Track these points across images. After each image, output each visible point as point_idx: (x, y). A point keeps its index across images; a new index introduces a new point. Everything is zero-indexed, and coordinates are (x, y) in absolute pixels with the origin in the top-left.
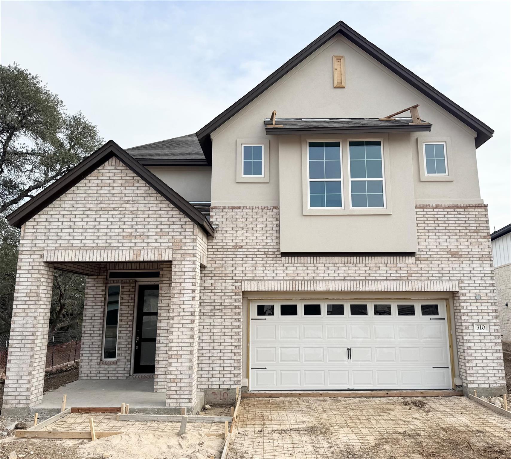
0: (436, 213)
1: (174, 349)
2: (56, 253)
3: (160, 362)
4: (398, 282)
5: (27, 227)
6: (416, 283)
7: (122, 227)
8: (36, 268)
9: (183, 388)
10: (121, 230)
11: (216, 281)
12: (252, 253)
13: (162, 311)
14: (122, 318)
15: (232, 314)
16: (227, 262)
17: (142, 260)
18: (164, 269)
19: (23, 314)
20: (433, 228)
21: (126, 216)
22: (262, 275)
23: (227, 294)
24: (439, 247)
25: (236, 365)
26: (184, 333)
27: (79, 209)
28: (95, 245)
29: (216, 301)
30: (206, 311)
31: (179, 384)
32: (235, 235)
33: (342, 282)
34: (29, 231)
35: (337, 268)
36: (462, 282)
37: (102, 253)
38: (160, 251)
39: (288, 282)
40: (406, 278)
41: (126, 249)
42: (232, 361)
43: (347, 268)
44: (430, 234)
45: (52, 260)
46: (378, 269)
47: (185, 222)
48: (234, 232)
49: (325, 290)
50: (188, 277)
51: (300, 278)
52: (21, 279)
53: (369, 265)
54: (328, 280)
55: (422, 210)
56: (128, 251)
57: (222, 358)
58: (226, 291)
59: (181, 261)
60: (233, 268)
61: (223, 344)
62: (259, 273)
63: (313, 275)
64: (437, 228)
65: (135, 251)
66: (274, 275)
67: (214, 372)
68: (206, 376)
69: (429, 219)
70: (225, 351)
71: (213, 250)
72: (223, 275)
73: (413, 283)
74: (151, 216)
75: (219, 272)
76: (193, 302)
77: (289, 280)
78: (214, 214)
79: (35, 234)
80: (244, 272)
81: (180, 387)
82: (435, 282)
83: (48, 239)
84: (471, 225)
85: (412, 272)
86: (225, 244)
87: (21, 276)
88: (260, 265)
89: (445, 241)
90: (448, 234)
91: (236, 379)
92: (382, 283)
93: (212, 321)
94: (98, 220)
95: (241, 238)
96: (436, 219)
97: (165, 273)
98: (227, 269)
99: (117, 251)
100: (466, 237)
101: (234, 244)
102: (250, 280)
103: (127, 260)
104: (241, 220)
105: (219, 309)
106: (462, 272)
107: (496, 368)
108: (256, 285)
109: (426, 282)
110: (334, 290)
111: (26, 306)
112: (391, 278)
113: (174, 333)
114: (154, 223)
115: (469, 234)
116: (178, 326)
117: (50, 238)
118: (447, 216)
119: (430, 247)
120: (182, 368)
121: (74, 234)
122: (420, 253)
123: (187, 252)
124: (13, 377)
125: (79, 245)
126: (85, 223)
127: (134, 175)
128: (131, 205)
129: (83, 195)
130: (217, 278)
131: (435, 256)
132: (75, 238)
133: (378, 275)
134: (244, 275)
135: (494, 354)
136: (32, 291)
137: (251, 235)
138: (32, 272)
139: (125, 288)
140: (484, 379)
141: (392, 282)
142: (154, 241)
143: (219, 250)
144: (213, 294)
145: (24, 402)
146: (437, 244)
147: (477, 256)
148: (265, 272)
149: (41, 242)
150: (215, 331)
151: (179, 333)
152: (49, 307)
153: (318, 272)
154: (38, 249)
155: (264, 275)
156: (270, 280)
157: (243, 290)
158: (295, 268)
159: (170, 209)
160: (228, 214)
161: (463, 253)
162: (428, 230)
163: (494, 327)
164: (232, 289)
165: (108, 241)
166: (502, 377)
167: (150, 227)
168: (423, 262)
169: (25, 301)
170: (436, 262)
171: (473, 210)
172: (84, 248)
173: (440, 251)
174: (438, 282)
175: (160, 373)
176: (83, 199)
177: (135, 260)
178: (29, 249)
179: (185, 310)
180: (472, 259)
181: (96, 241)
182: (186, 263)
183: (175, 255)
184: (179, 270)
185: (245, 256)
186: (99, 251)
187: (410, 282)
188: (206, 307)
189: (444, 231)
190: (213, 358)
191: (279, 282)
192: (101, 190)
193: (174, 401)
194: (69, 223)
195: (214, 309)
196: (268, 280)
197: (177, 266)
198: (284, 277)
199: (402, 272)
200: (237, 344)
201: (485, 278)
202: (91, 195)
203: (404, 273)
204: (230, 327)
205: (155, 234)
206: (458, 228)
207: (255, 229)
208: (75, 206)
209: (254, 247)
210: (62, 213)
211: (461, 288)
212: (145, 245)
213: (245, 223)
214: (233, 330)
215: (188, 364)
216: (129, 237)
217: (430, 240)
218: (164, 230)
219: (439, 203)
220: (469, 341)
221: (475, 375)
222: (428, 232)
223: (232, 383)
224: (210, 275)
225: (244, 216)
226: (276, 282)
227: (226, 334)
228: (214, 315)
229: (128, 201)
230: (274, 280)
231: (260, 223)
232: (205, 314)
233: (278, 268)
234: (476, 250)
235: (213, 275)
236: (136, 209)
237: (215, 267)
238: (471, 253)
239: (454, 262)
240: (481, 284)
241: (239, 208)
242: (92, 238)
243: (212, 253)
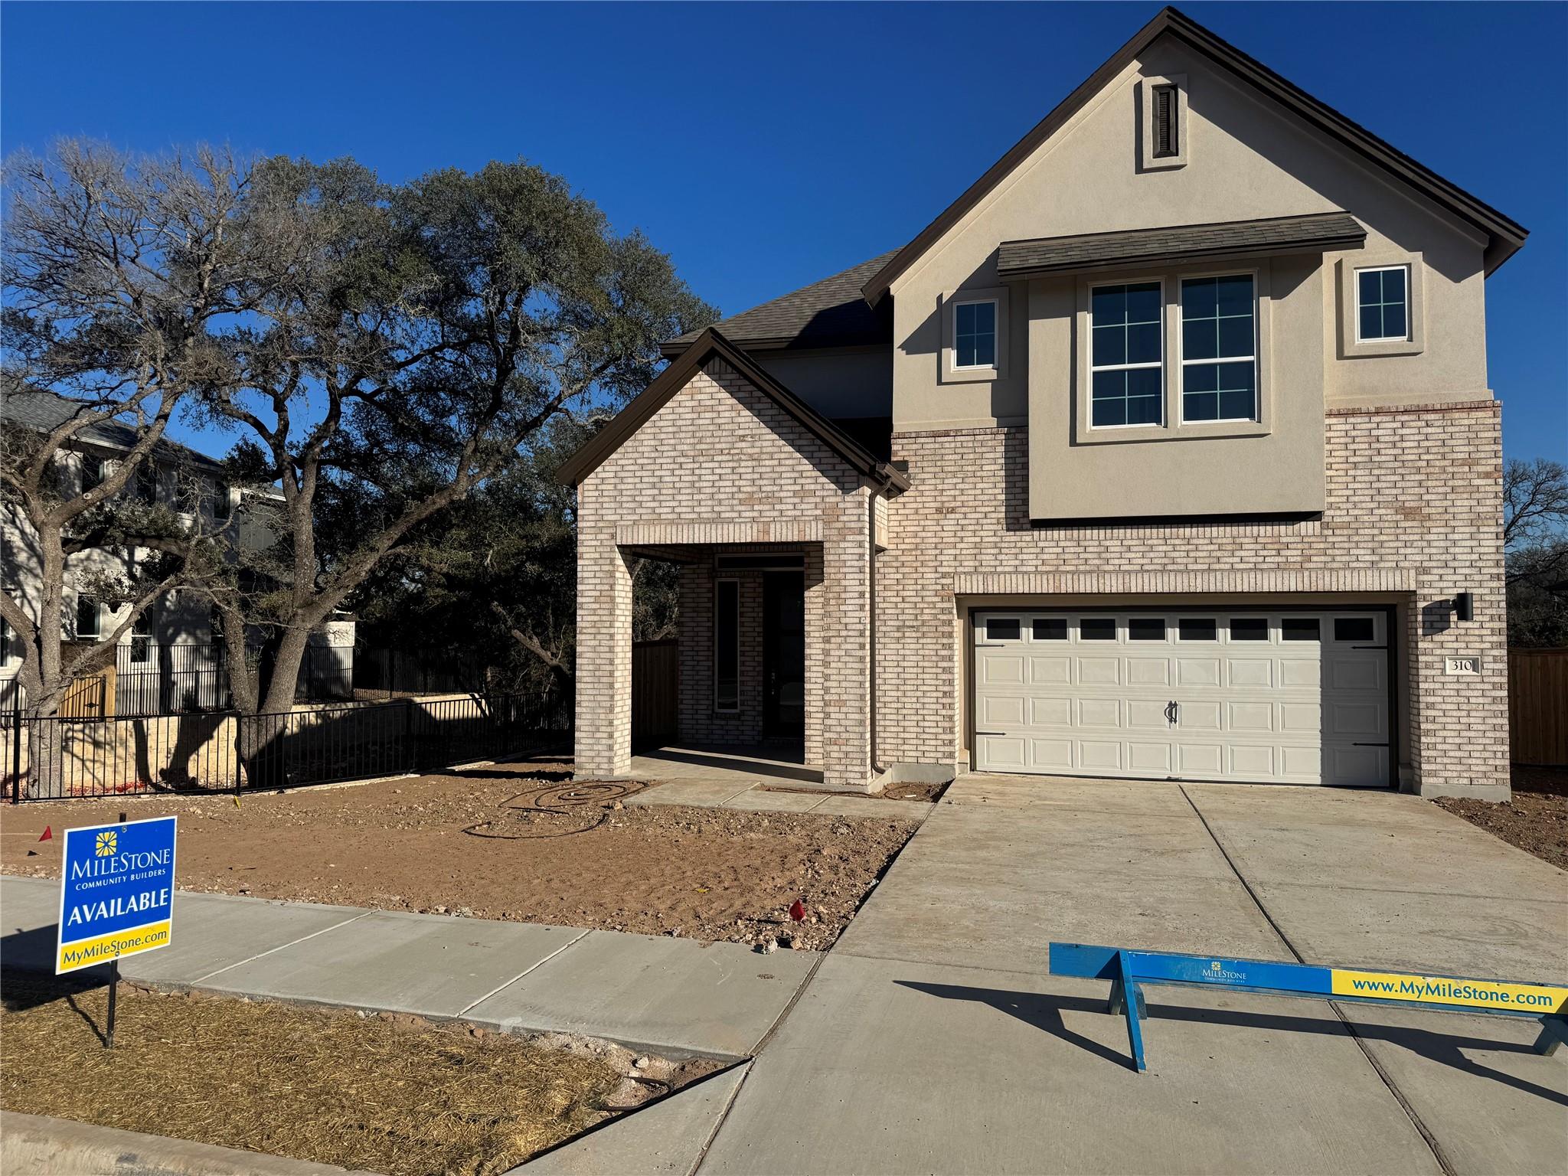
0: (1375, 426)
1: (833, 691)
2: (635, 530)
3: (813, 715)
4: (1279, 574)
5: (586, 488)
6: (1320, 576)
7: (737, 483)
8: (606, 555)
9: (851, 755)
10: (735, 489)
11: (906, 576)
12: (974, 522)
13: (812, 628)
14: (745, 639)
15: (937, 635)
16: (926, 541)
17: (772, 540)
18: (812, 554)
19: (593, 630)
20: (1366, 459)
21: (743, 464)
22: (992, 563)
23: (927, 599)
24: (1377, 498)
25: (947, 725)
26: (850, 665)
27: (665, 454)
28: (694, 516)
29: (906, 611)
30: (888, 629)
31: (844, 748)
32: (940, 487)
33: (1159, 574)
34: (590, 494)
35: (1147, 549)
36: (1426, 571)
37: (708, 530)
38: (802, 524)
39: (1045, 577)
40: (1298, 566)
41: (745, 523)
42: (939, 718)
43: (1170, 548)
44: (1359, 472)
45: (630, 542)
46: (1238, 547)
47: (844, 471)
48: (938, 481)
49: (1121, 590)
50: (851, 570)
51: (1068, 568)
52: (585, 575)
53: (1219, 541)
54: (1129, 572)
55: (1342, 420)
56: (749, 525)
57: (920, 712)
58: (924, 593)
59: (838, 542)
60: (938, 552)
61: (921, 688)
62: (988, 559)
63: (1097, 562)
64: (1375, 459)
65: (761, 525)
66: (1017, 562)
67: (907, 735)
68: (892, 741)
69: (1357, 440)
70: (926, 700)
71: (899, 518)
72: (919, 564)
73: (1314, 575)
74: (783, 462)
75: (910, 558)
76: (862, 614)
77: (1047, 572)
78: (900, 447)
79: (600, 500)
80: (959, 558)
81: (847, 753)
82: (1362, 573)
83: (621, 507)
84: (1456, 449)
85: (1312, 552)
86: (920, 505)
87: (585, 569)
88: (989, 545)
89: (1392, 485)
90: (1400, 471)
91: (947, 749)
92: (1245, 575)
93: (901, 646)
94: (697, 472)
95: (952, 493)
96: (1374, 440)
97: (813, 560)
98: (925, 552)
99: (731, 526)
100: (1444, 476)
101: (938, 505)
102: (970, 574)
103: (749, 540)
104: (950, 457)
105: (913, 627)
106: (1426, 551)
107: (1489, 748)
108: (981, 583)
109: (1341, 573)
110: (1139, 591)
111: (596, 618)
112: (1265, 566)
113: (833, 665)
114: (789, 475)
115: (1450, 469)
116: (837, 653)
117: (624, 505)
118: (1400, 432)
119: (1356, 499)
120: (848, 723)
121: (662, 498)
122: (1332, 512)
123: (848, 525)
124: (586, 729)
125: (670, 516)
126: (677, 479)
127: (752, 388)
128: (749, 444)
129: (671, 429)
130: (907, 570)
131: (1366, 518)
132: (664, 504)
133: (1238, 560)
134: (957, 563)
135: (1489, 721)
136: (604, 593)
137: (971, 486)
138: (601, 562)
139: (746, 585)
140: (1459, 768)
141: (1266, 575)
142: (792, 507)
143: (910, 517)
144: (900, 599)
145: (605, 766)
146: (1374, 492)
147: (1465, 516)
148: (1000, 557)
149: (610, 511)
150: (906, 664)
151: (840, 665)
152: (630, 619)
153: (1108, 555)
154: (607, 524)
155: (998, 563)
156: (1010, 573)
157: (957, 591)
158: (1060, 550)
159: (816, 448)
160: (925, 446)
161: (1433, 511)
162: (1355, 463)
163: (1491, 666)
164: (936, 591)
165: (716, 509)
166: (1504, 766)
167: (783, 482)
168: (1337, 532)
169: (595, 609)
170: (1367, 531)
171: (1465, 415)
172: (677, 522)
173: (1379, 508)
174: (1369, 573)
175: (812, 732)
176: (671, 436)
177: (761, 540)
178: (593, 524)
179: (849, 627)
180: (1452, 523)
181: (697, 509)
182: (846, 545)
183: (827, 532)
184: (836, 557)
185: (959, 528)
186: (702, 527)
187: (1306, 574)
188: (889, 623)
189: (1391, 465)
190: (905, 712)
191: (1026, 577)
192: (699, 418)
193: (837, 774)
194: (651, 480)
195: (904, 626)
196: (1005, 573)
197: (832, 551)
198: (1037, 567)
199: (1289, 553)
200: (946, 689)
201: (1480, 564)
202: (683, 429)
203: (1294, 555)
204: (934, 658)
205: (791, 494)
206: (1424, 457)
207: (979, 474)
208: (659, 448)
209: (978, 509)
210: (639, 461)
211: (1421, 584)
212: (776, 514)
213: (960, 462)
214: (940, 664)
215: (857, 716)
216: (750, 501)
217: (1357, 486)
218: (806, 487)
219: (1386, 405)
220: (1432, 692)
221: (1439, 760)
222: (1355, 468)
223: (940, 755)
224: (894, 564)
225: (957, 451)
226: (1020, 576)
227: (926, 670)
228: (904, 637)
229: (744, 436)
230: (1016, 572)
231: (989, 462)
232: (887, 634)
233: (1024, 551)
234: (1463, 503)
235: (899, 564)
236: (757, 450)
237: (903, 550)
238: (1451, 510)
239: (1408, 531)
240: (1470, 575)
241: (946, 434)
242: (690, 503)
243: (897, 524)
